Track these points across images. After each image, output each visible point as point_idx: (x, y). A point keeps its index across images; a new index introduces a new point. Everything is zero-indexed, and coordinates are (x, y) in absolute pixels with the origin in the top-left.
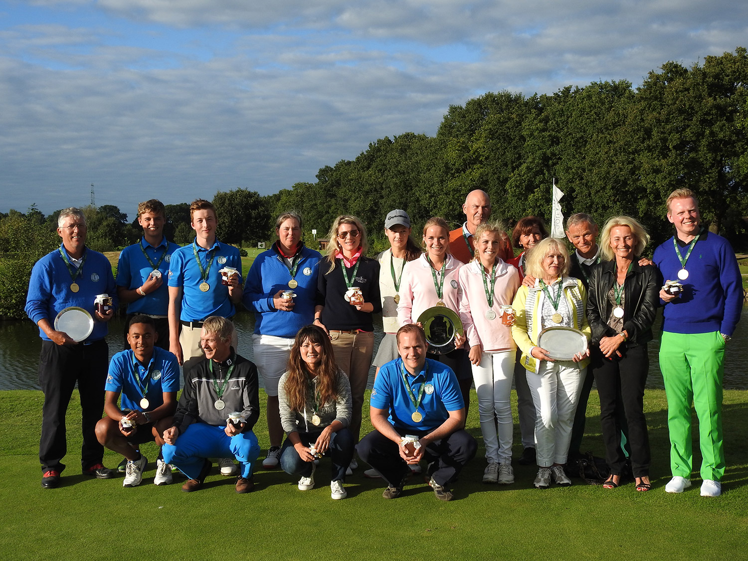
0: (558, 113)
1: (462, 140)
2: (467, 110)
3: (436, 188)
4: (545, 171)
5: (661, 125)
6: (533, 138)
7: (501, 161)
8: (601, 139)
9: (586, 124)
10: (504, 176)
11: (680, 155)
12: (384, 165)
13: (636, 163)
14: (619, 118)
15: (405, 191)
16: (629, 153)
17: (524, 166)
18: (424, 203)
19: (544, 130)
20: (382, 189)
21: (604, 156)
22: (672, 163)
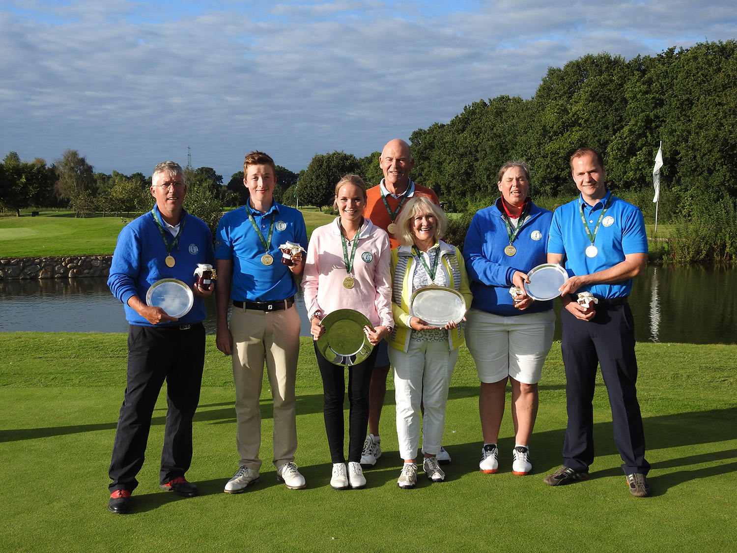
0: (662, 75)
1: (561, 102)
2: (566, 73)
3: (533, 151)
4: (648, 133)
6: (636, 101)
8: (709, 101)
9: (692, 86)
10: (604, 139)
12: (479, 128)
14: (729, 80)
15: (501, 154)
17: (626, 129)
19: (647, 92)
20: (477, 151)
21: (713, 119)
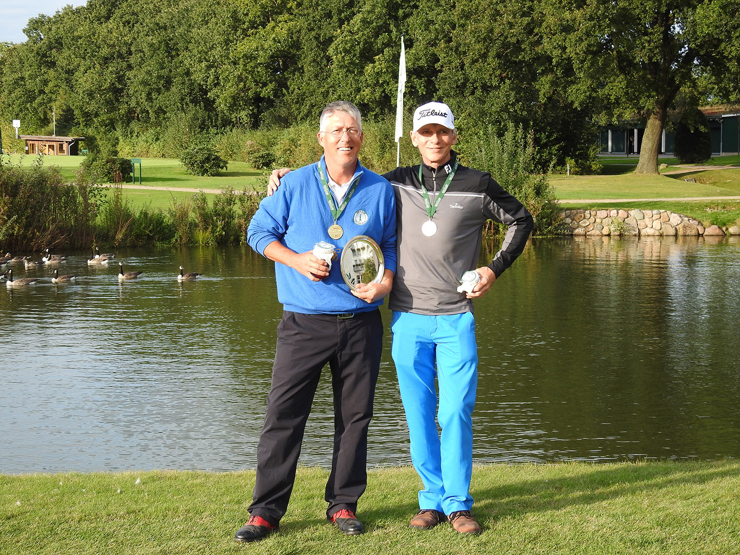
3: (217, 53)
4: (391, 26)
10: (325, 34)
13: (535, 15)
15: (167, 57)
17: (358, 17)
18: (198, 77)
22: (591, 16)
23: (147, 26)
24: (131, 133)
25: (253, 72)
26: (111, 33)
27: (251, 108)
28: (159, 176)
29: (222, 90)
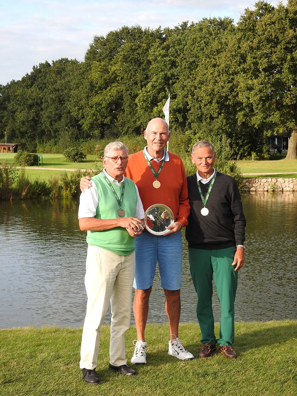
1: (103, 63)
2: (107, 40)
3: (83, 102)
4: (166, 88)
5: (253, 51)
6: (157, 62)
7: (133, 81)
8: (208, 63)
9: (197, 50)
10: (134, 93)
11: (268, 76)
12: (44, 84)
13: (235, 82)
14: (221, 46)
15: (59, 104)
16: (230, 75)
17: (149, 85)
18: (74, 114)
19: (165, 56)
20: (42, 103)
21: (210, 77)
22: (261, 82)
23: (50, 89)
24: (43, 141)
25: (100, 111)
26: (33, 93)
27: (100, 129)
28: (53, 162)
29: (86, 120)
